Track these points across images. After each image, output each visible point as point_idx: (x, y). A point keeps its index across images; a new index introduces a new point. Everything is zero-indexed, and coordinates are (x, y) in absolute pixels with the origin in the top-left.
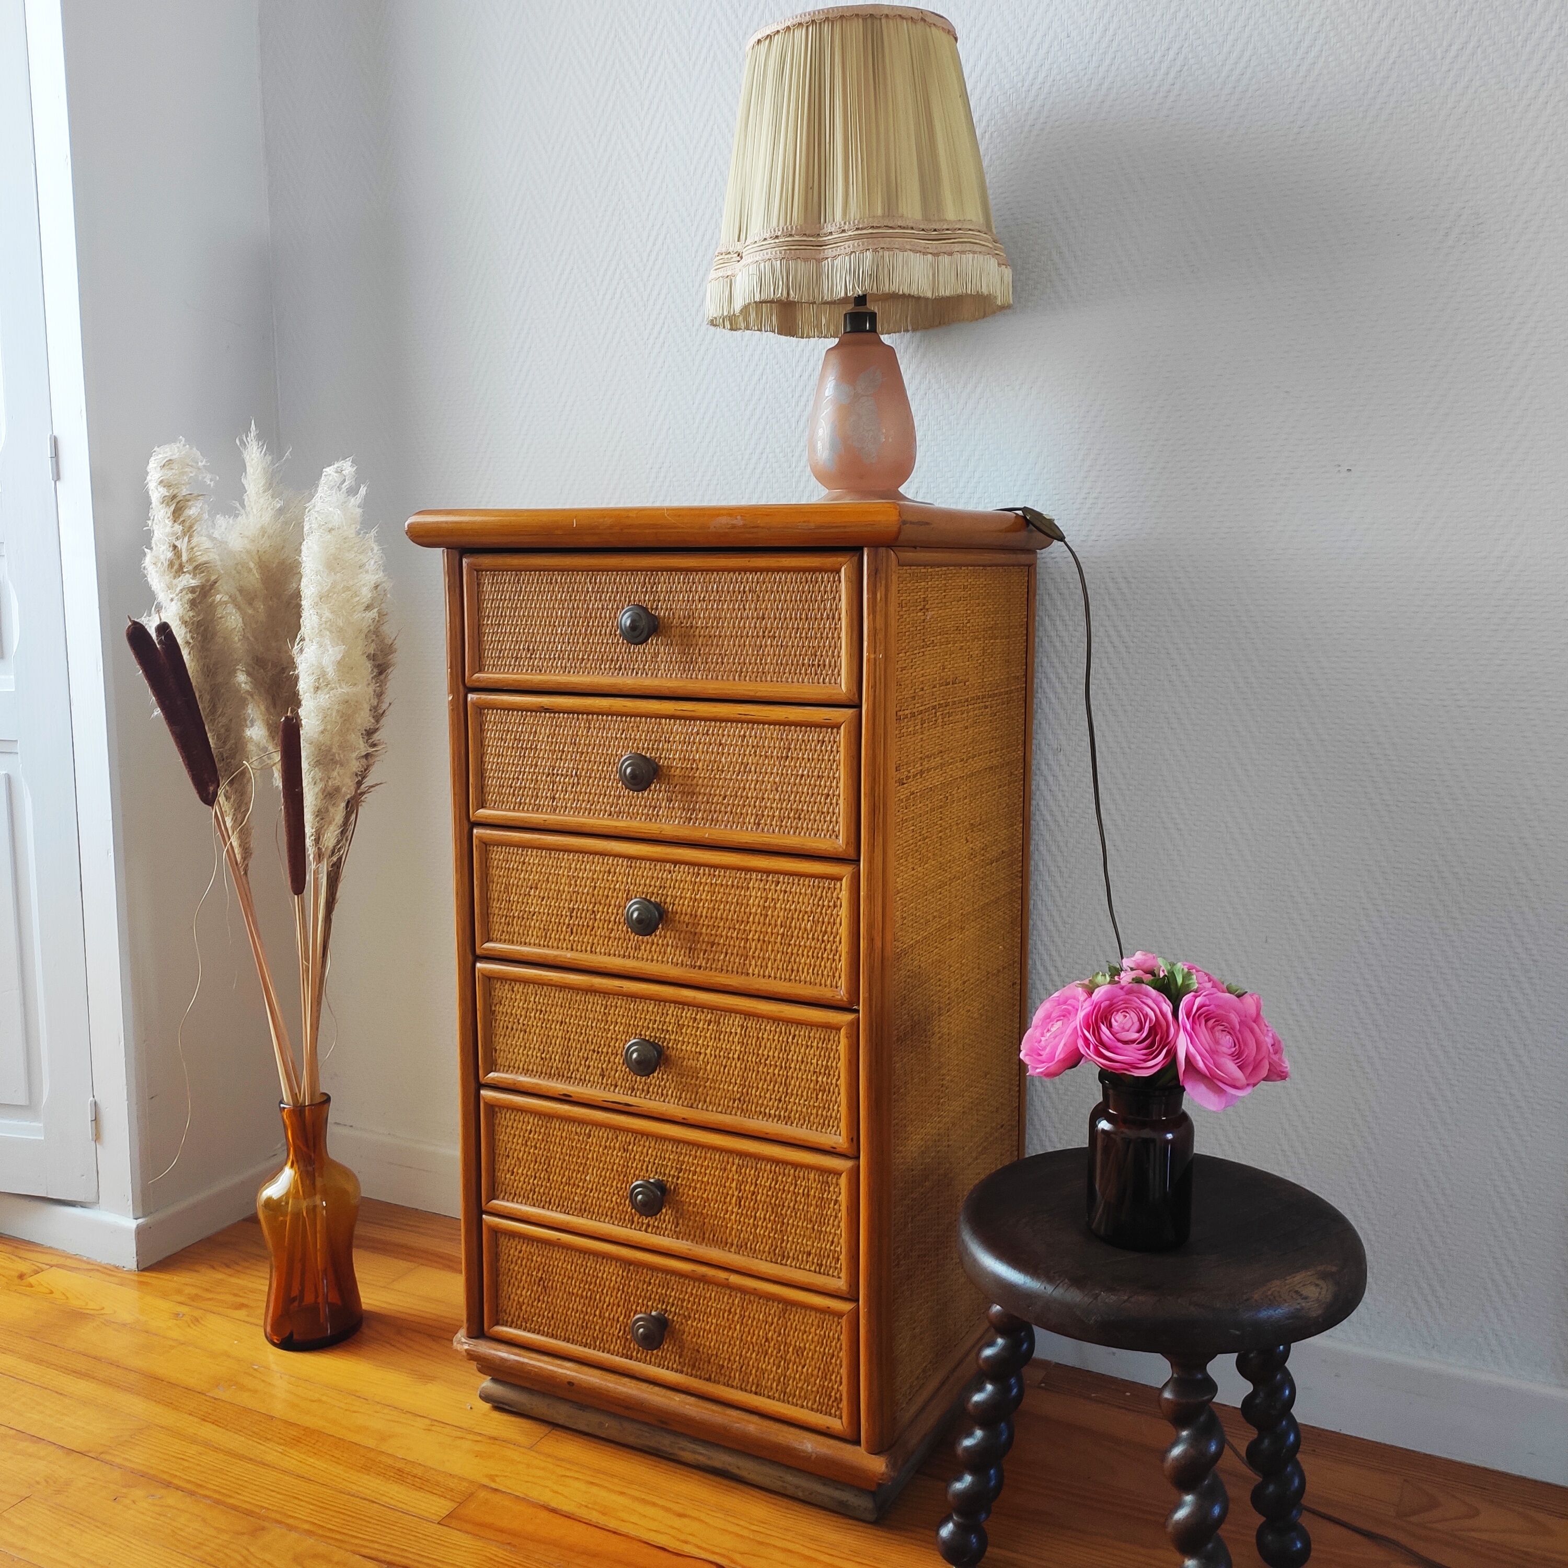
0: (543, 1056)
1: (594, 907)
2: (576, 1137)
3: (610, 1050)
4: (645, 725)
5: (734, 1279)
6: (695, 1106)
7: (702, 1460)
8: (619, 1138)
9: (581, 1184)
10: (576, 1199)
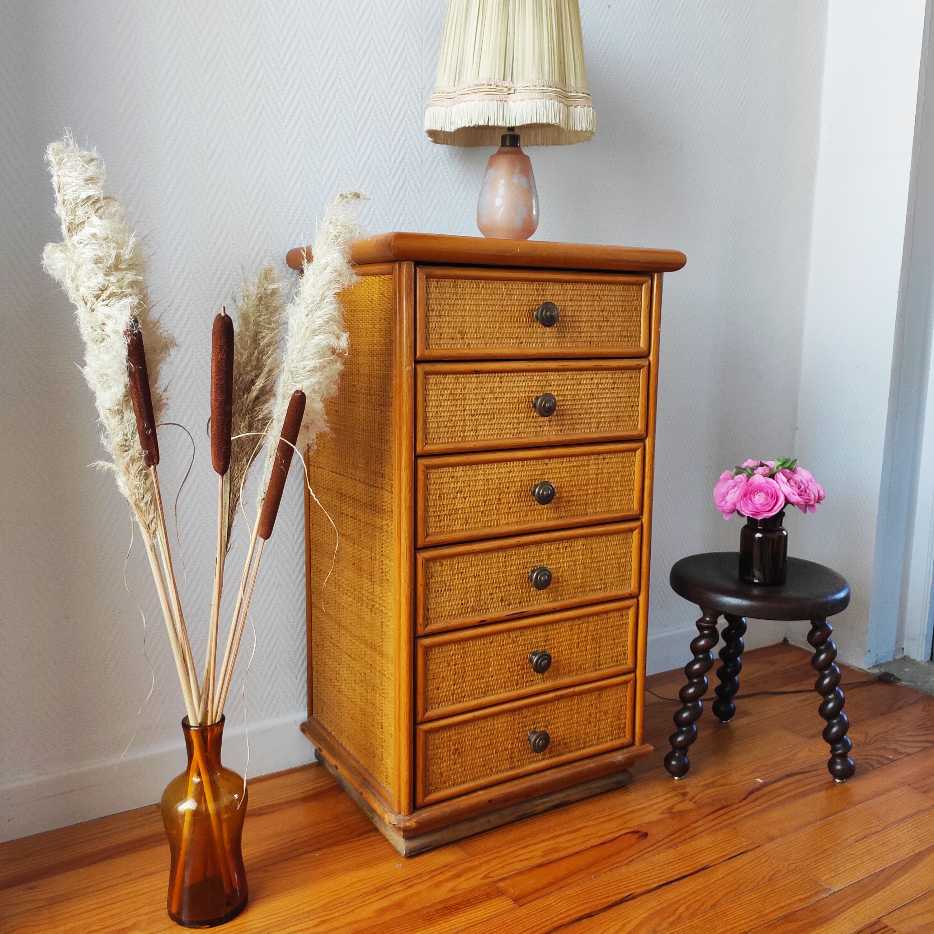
0: (463, 602)
1: (500, 496)
2: (484, 647)
3: (507, 583)
4: (537, 376)
5: (577, 689)
6: (556, 599)
7: (549, 805)
8: (511, 636)
9: (486, 675)
10: (482, 686)
